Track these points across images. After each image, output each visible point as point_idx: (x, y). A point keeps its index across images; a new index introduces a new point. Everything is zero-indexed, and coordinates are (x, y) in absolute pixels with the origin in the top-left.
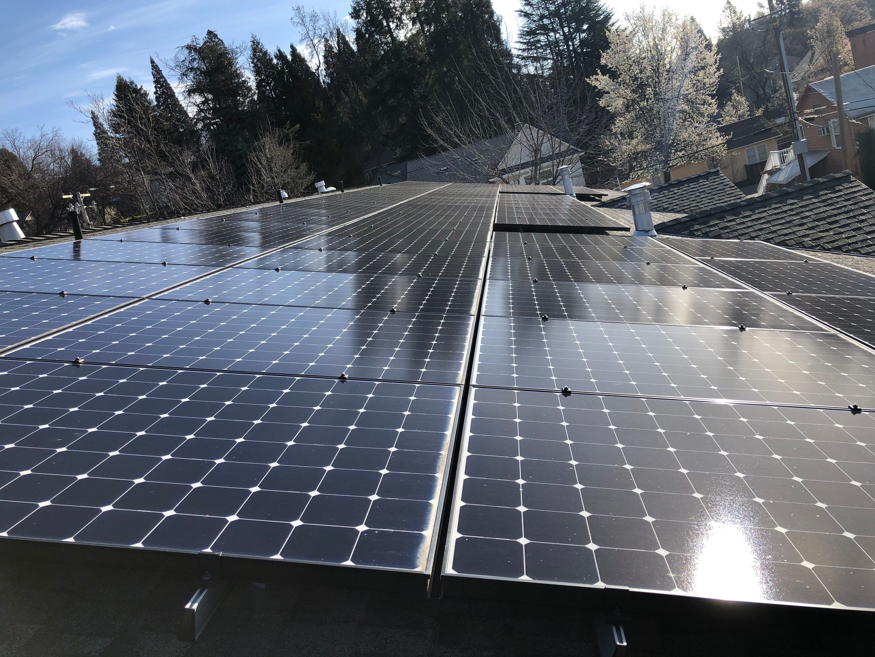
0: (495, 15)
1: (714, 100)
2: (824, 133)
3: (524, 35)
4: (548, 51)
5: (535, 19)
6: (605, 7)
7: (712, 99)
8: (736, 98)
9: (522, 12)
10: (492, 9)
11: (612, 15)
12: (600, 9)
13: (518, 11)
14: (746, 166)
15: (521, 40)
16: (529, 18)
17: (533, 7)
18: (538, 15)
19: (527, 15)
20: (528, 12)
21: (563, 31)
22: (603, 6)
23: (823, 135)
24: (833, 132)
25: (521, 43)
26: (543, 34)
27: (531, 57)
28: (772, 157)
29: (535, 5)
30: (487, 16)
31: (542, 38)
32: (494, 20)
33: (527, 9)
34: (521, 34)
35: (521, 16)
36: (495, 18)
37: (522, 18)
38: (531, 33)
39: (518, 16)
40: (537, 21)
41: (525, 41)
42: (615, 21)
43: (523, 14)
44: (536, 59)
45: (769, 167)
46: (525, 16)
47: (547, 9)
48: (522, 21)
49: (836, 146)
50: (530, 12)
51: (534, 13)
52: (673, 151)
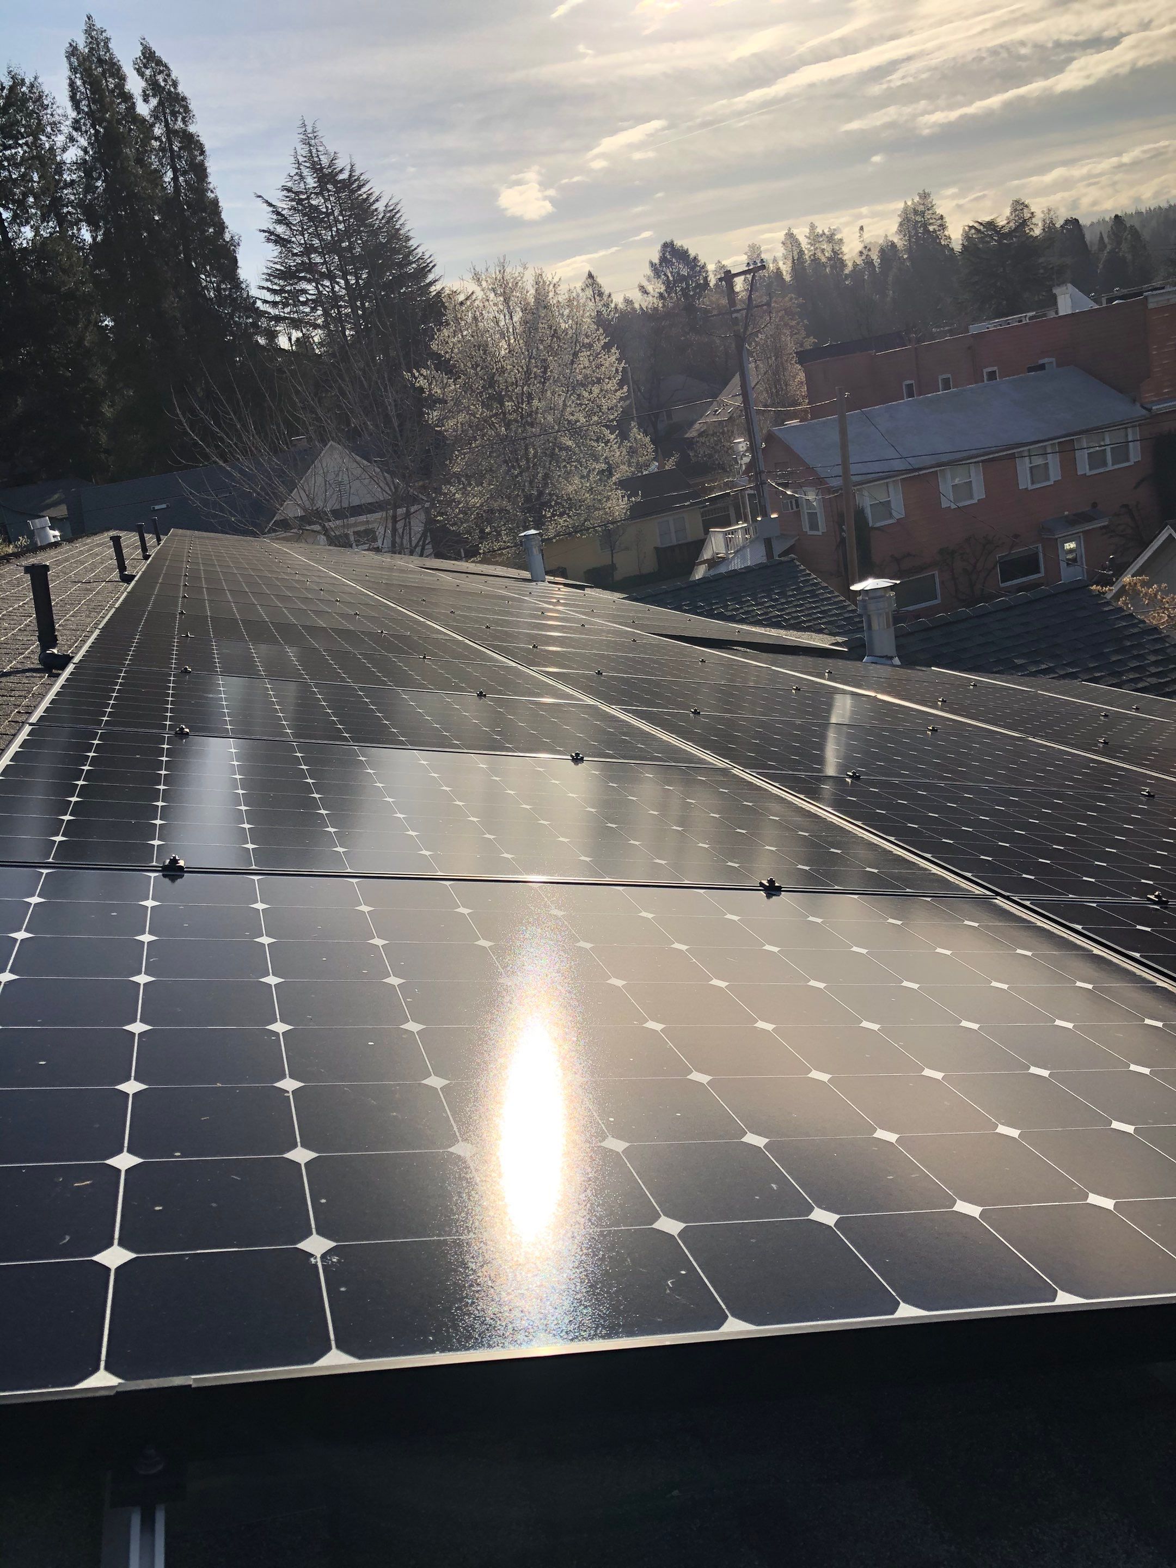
0: (226, 230)
1: (613, 436)
2: (792, 509)
3: (275, 277)
4: (320, 312)
5: (295, 251)
6: (420, 250)
7: (612, 433)
8: (637, 435)
9: (271, 233)
10: (222, 219)
11: (434, 266)
12: (410, 253)
13: (264, 231)
14: (656, 549)
15: (268, 284)
16: (284, 246)
17: (291, 229)
18: (301, 244)
19: (278, 240)
20: (282, 236)
21: (347, 281)
22: (415, 249)
23: (791, 511)
24: (805, 507)
25: (268, 289)
26: (309, 281)
27: (285, 318)
28: (713, 539)
29: (294, 225)
30: (211, 230)
31: (310, 287)
32: (224, 240)
33: (280, 229)
34: (269, 275)
35: (268, 240)
36: (227, 237)
37: (271, 245)
38: (287, 274)
39: (264, 240)
40: (299, 256)
41: (275, 287)
42: (437, 278)
43: (272, 237)
44: (296, 324)
45: (707, 555)
46: (276, 242)
47: (318, 236)
48: (273, 251)
49: (808, 529)
50: (286, 237)
51: (293, 239)
52: (549, 515)
